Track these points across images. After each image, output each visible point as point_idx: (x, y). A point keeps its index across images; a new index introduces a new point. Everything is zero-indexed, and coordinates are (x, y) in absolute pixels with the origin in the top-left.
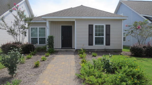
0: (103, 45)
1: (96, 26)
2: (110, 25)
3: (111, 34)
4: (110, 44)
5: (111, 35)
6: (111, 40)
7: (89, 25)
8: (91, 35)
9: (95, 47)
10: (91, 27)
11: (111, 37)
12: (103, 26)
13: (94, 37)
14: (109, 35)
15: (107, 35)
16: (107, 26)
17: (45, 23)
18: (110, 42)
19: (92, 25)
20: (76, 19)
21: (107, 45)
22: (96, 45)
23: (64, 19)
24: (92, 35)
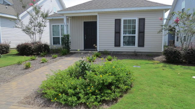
0: (134, 47)
1: (124, 20)
2: (144, 19)
3: (145, 31)
4: (145, 45)
5: (145, 33)
6: (145, 39)
7: (116, 20)
8: (117, 33)
9: (123, 48)
10: (118, 22)
11: (145, 35)
12: (135, 20)
13: (122, 35)
14: (143, 32)
15: (140, 32)
16: (140, 19)
17: (63, 20)
18: (145, 43)
19: (120, 20)
20: (99, 12)
21: (139, 46)
22: (124, 47)
23: (83, 13)
24: (119, 33)
